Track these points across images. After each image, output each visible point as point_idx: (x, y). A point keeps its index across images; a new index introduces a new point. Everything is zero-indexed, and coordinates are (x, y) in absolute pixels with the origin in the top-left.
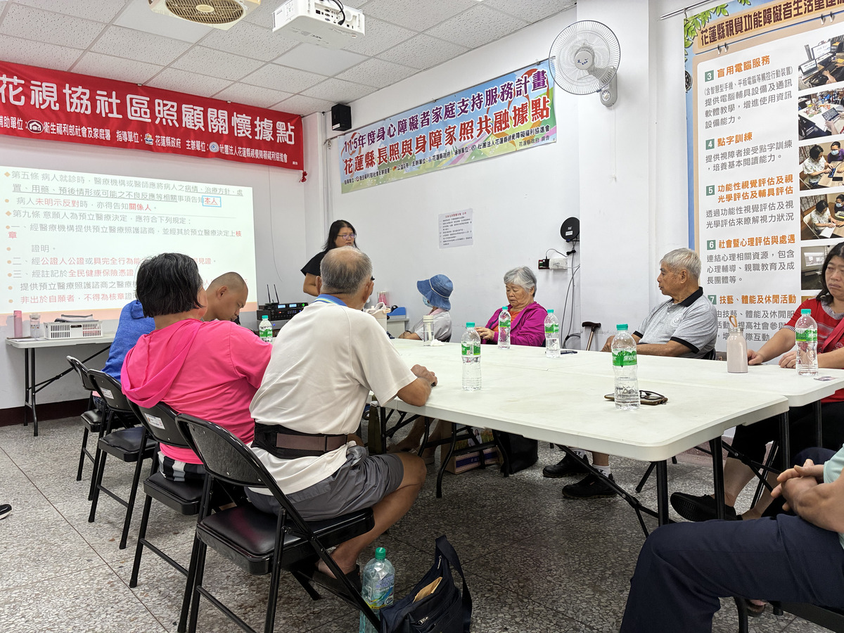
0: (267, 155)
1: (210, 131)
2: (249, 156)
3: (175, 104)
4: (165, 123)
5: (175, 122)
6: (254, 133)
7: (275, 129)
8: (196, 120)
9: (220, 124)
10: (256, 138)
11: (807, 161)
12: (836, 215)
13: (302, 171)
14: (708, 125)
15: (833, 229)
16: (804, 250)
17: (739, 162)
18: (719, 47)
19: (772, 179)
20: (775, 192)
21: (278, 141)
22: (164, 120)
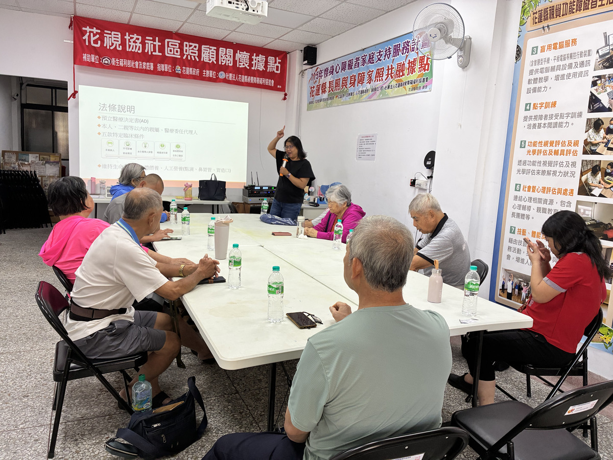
0: (260, 81)
1: (220, 63)
2: (246, 81)
3: (197, 45)
4: (189, 59)
5: (196, 57)
6: (251, 65)
7: (266, 62)
8: (211, 56)
9: (228, 59)
10: (253, 68)
11: (591, 131)
12: (605, 178)
13: (284, 93)
14: (528, 91)
15: (601, 190)
16: (578, 203)
17: (545, 124)
18: (543, 28)
19: (564, 142)
20: (565, 153)
21: (268, 71)
22: (189, 56)
